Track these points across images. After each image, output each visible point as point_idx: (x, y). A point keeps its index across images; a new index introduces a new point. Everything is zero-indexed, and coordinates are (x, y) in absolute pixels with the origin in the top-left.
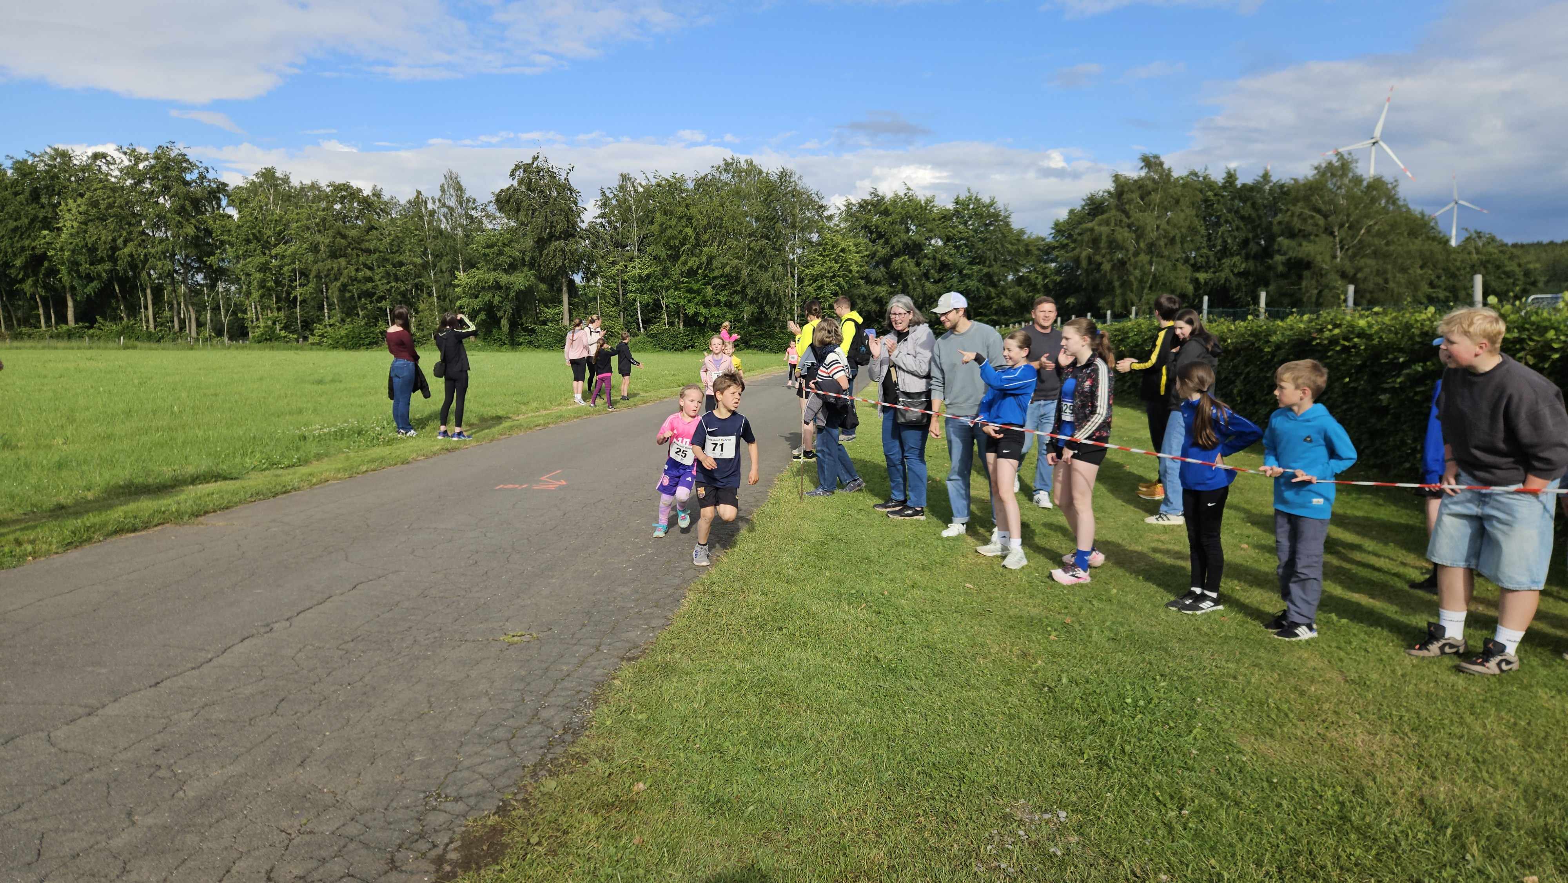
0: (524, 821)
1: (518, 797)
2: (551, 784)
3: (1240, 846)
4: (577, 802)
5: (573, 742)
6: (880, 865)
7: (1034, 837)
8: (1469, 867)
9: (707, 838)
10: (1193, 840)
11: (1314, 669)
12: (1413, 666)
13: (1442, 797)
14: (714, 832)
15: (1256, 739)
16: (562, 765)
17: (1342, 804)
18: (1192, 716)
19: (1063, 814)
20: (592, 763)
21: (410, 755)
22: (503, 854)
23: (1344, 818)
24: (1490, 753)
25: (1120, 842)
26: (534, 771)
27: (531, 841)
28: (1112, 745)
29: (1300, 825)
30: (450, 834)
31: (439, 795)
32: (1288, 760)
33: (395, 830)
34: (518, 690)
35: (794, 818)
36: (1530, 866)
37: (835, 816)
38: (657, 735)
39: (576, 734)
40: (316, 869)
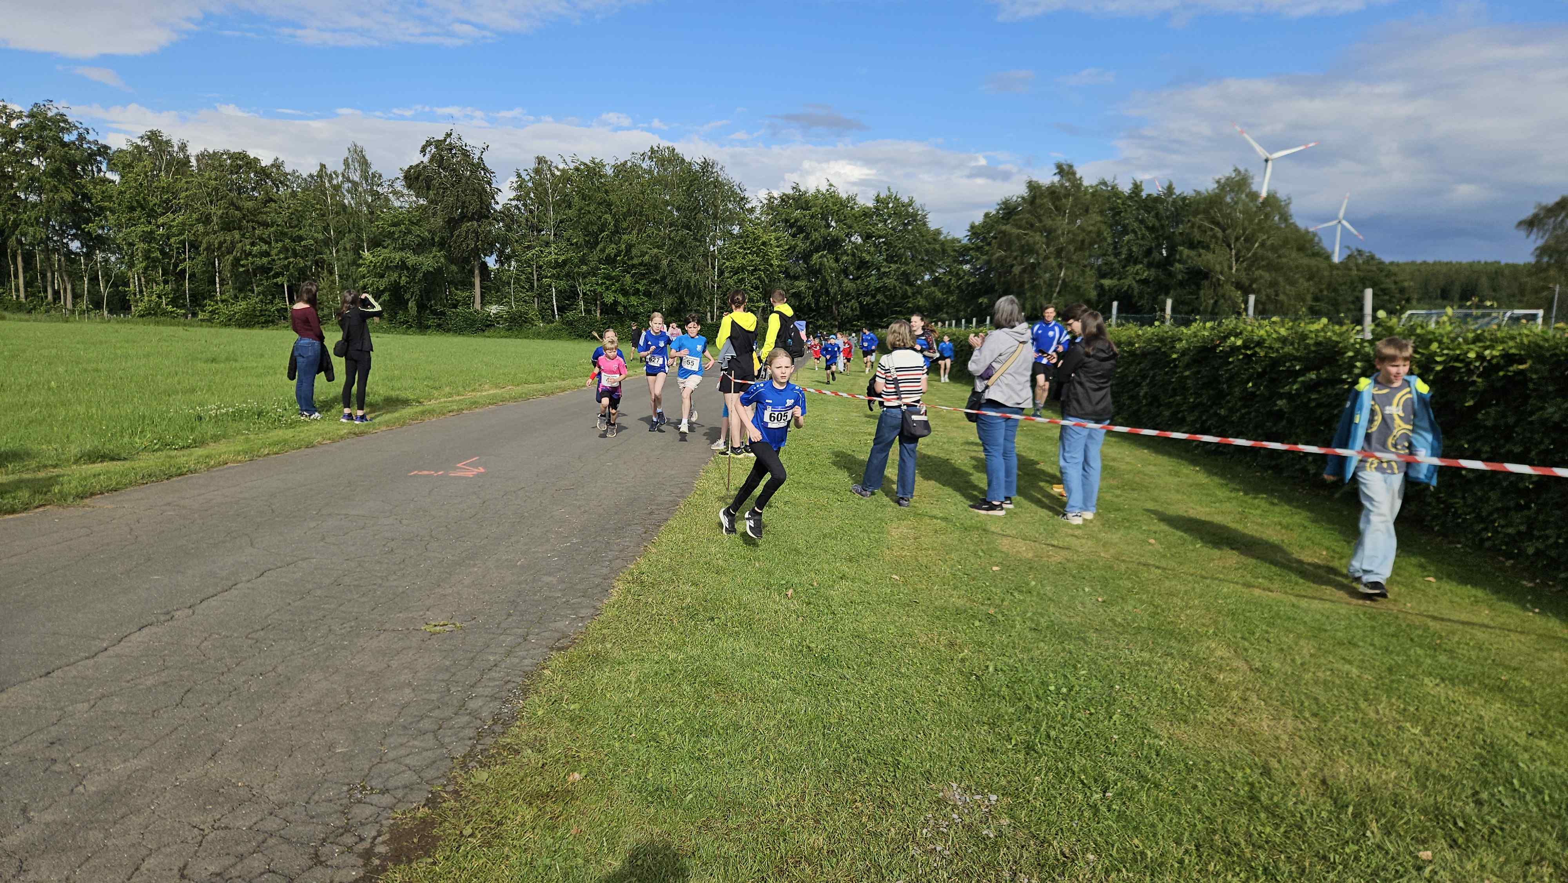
0: (456, 813)
1: (448, 789)
2: (482, 776)
3: (1160, 825)
4: (511, 793)
5: (503, 733)
6: (820, 850)
7: (967, 821)
8: (1369, 843)
9: (647, 827)
10: (1118, 822)
11: (1222, 658)
12: (1311, 655)
13: (1342, 778)
14: (653, 820)
15: (1172, 725)
16: (493, 756)
17: (1252, 785)
18: (1111, 702)
19: (994, 798)
20: (525, 754)
21: (331, 747)
22: (435, 847)
23: (1254, 798)
24: (1383, 737)
25: (1049, 824)
26: (464, 762)
27: (464, 832)
28: (1038, 731)
29: (1214, 805)
30: (377, 826)
31: (364, 788)
32: (1201, 745)
33: (318, 824)
34: (443, 681)
35: (734, 805)
36: (1424, 842)
37: (774, 803)
38: (591, 725)
39: (506, 725)
40: (233, 865)
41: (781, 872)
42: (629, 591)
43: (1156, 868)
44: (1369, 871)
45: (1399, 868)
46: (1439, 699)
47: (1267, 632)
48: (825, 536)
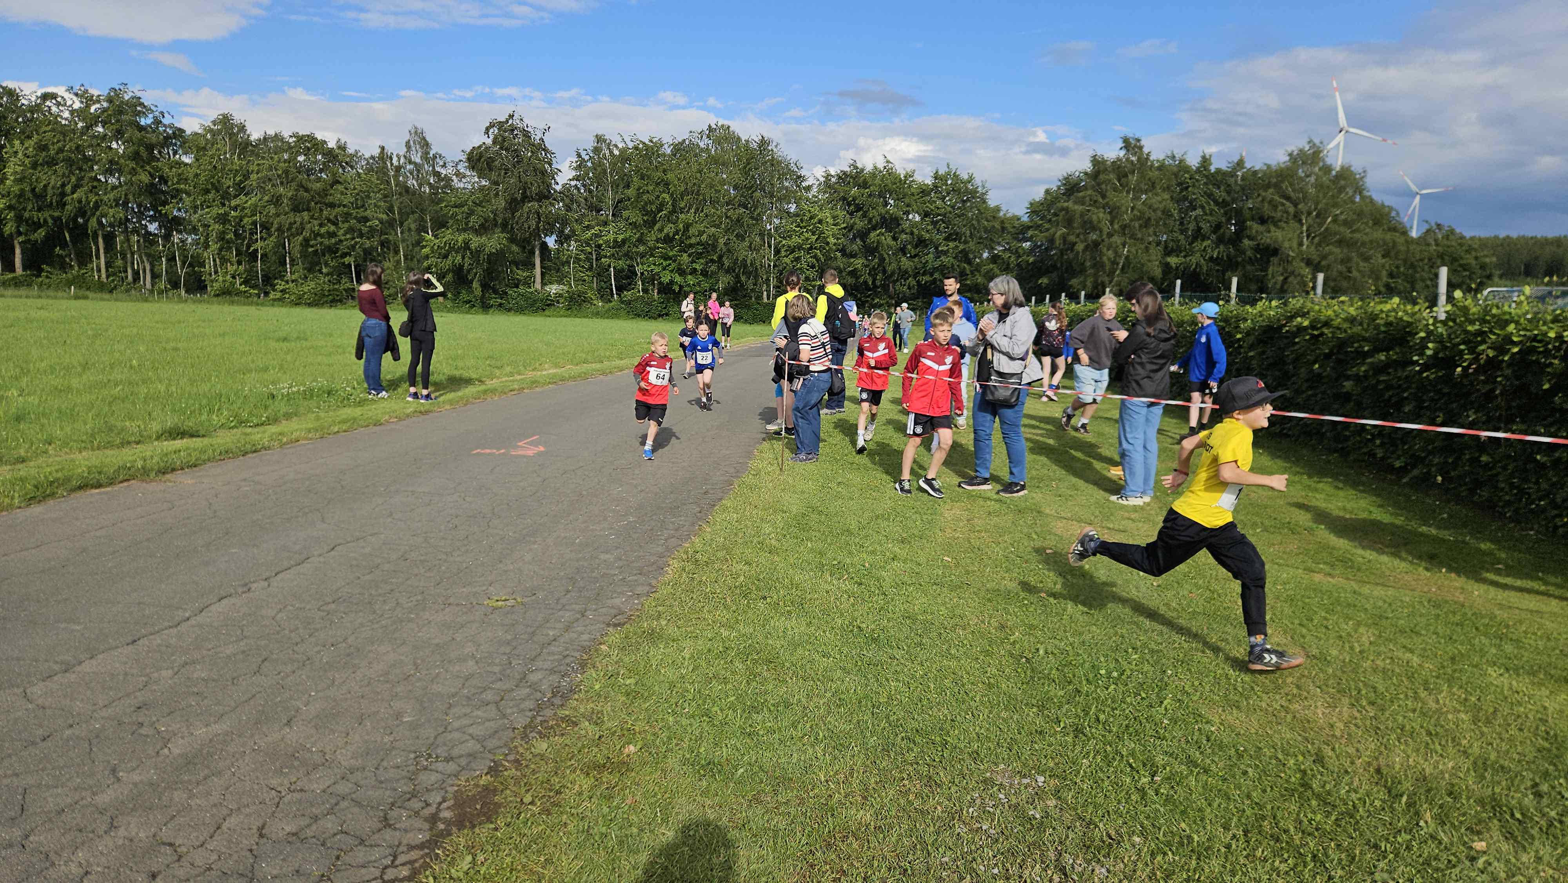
0: (517, 781)
1: (509, 758)
2: (542, 746)
3: (1209, 810)
4: (569, 763)
5: (562, 705)
6: (867, 826)
7: (1014, 801)
8: (1422, 832)
9: (698, 798)
10: (1165, 805)
12: (1371, 643)
13: (1397, 767)
14: (705, 793)
15: (1224, 711)
16: (552, 727)
17: (1304, 772)
18: (1163, 688)
19: (1041, 779)
20: (582, 726)
21: (398, 716)
22: (497, 813)
23: (1306, 786)
24: (1442, 726)
25: (1096, 806)
26: (524, 732)
27: (525, 800)
28: (1087, 714)
29: (1264, 791)
30: (442, 793)
31: (430, 756)
32: (1253, 731)
33: (386, 789)
34: (505, 654)
35: (783, 781)
36: (1479, 833)
37: (823, 779)
38: (646, 700)
39: (565, 698)
40: (309, 825)
41: (829, 845)
42: (684, 570)
43: (1203, 853)
44: (1421, 860)
45: (1452, 858)
46: (1502, 691)
47: (1325, 619)
48: (877, 517)
